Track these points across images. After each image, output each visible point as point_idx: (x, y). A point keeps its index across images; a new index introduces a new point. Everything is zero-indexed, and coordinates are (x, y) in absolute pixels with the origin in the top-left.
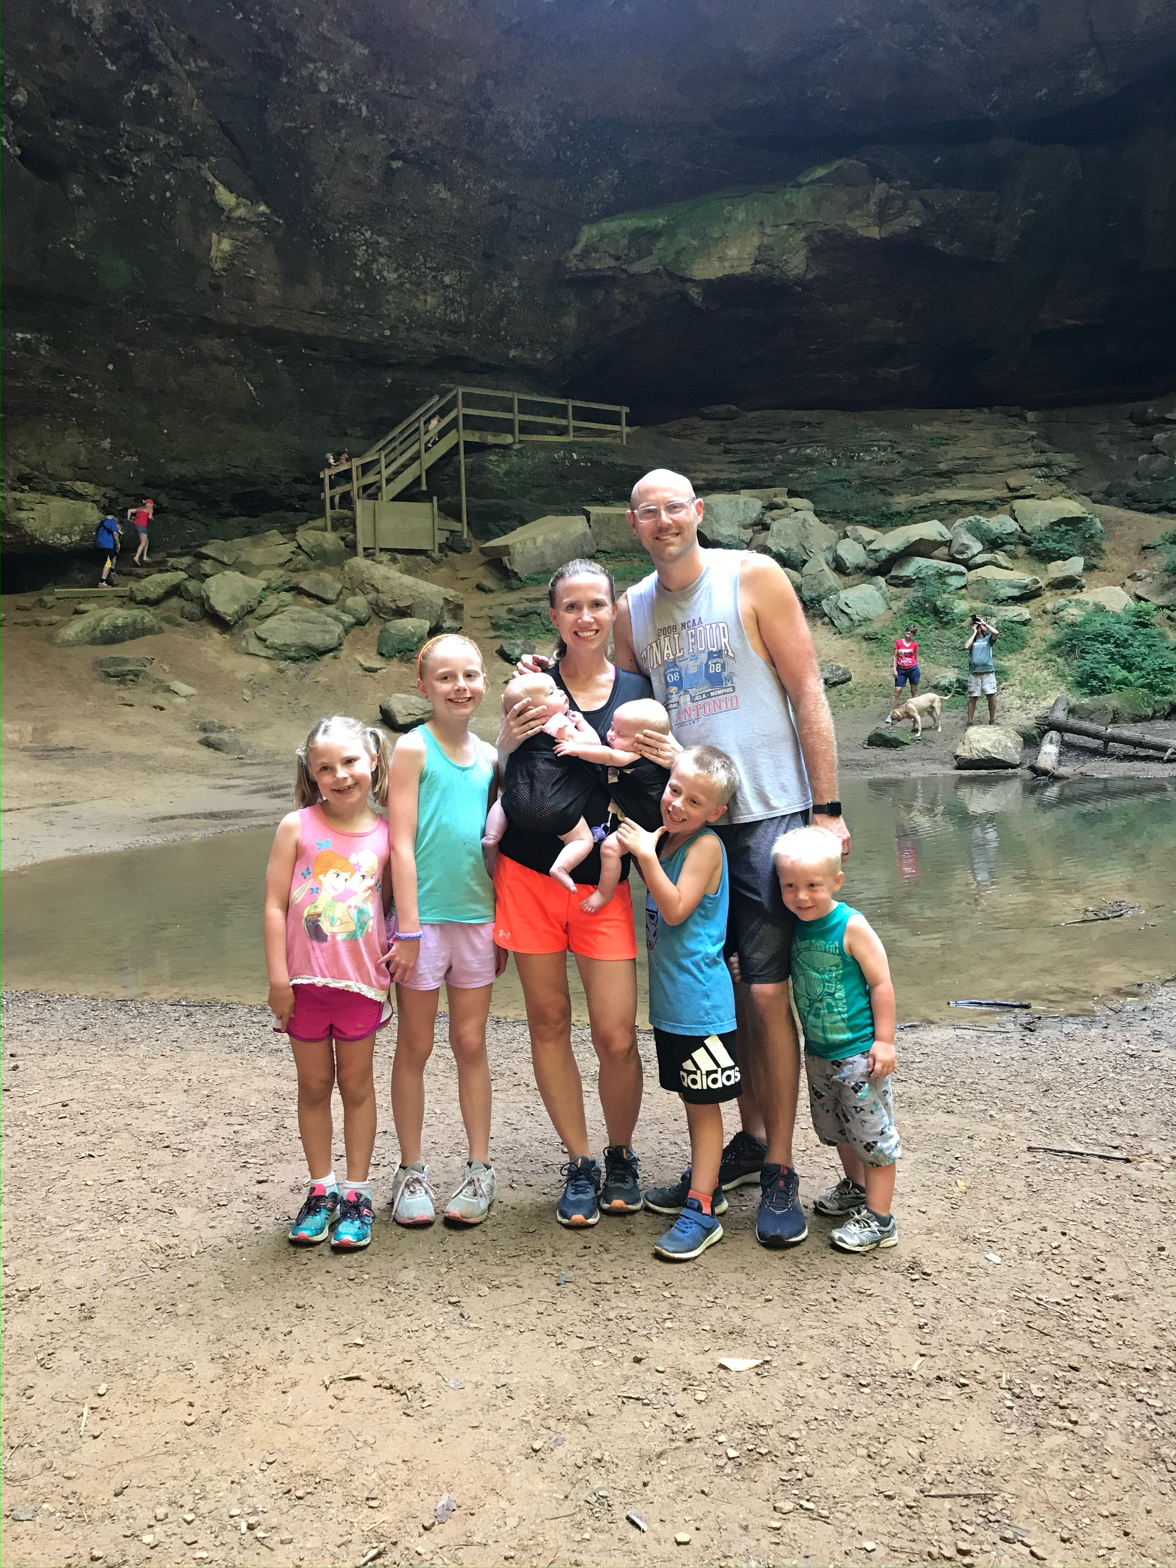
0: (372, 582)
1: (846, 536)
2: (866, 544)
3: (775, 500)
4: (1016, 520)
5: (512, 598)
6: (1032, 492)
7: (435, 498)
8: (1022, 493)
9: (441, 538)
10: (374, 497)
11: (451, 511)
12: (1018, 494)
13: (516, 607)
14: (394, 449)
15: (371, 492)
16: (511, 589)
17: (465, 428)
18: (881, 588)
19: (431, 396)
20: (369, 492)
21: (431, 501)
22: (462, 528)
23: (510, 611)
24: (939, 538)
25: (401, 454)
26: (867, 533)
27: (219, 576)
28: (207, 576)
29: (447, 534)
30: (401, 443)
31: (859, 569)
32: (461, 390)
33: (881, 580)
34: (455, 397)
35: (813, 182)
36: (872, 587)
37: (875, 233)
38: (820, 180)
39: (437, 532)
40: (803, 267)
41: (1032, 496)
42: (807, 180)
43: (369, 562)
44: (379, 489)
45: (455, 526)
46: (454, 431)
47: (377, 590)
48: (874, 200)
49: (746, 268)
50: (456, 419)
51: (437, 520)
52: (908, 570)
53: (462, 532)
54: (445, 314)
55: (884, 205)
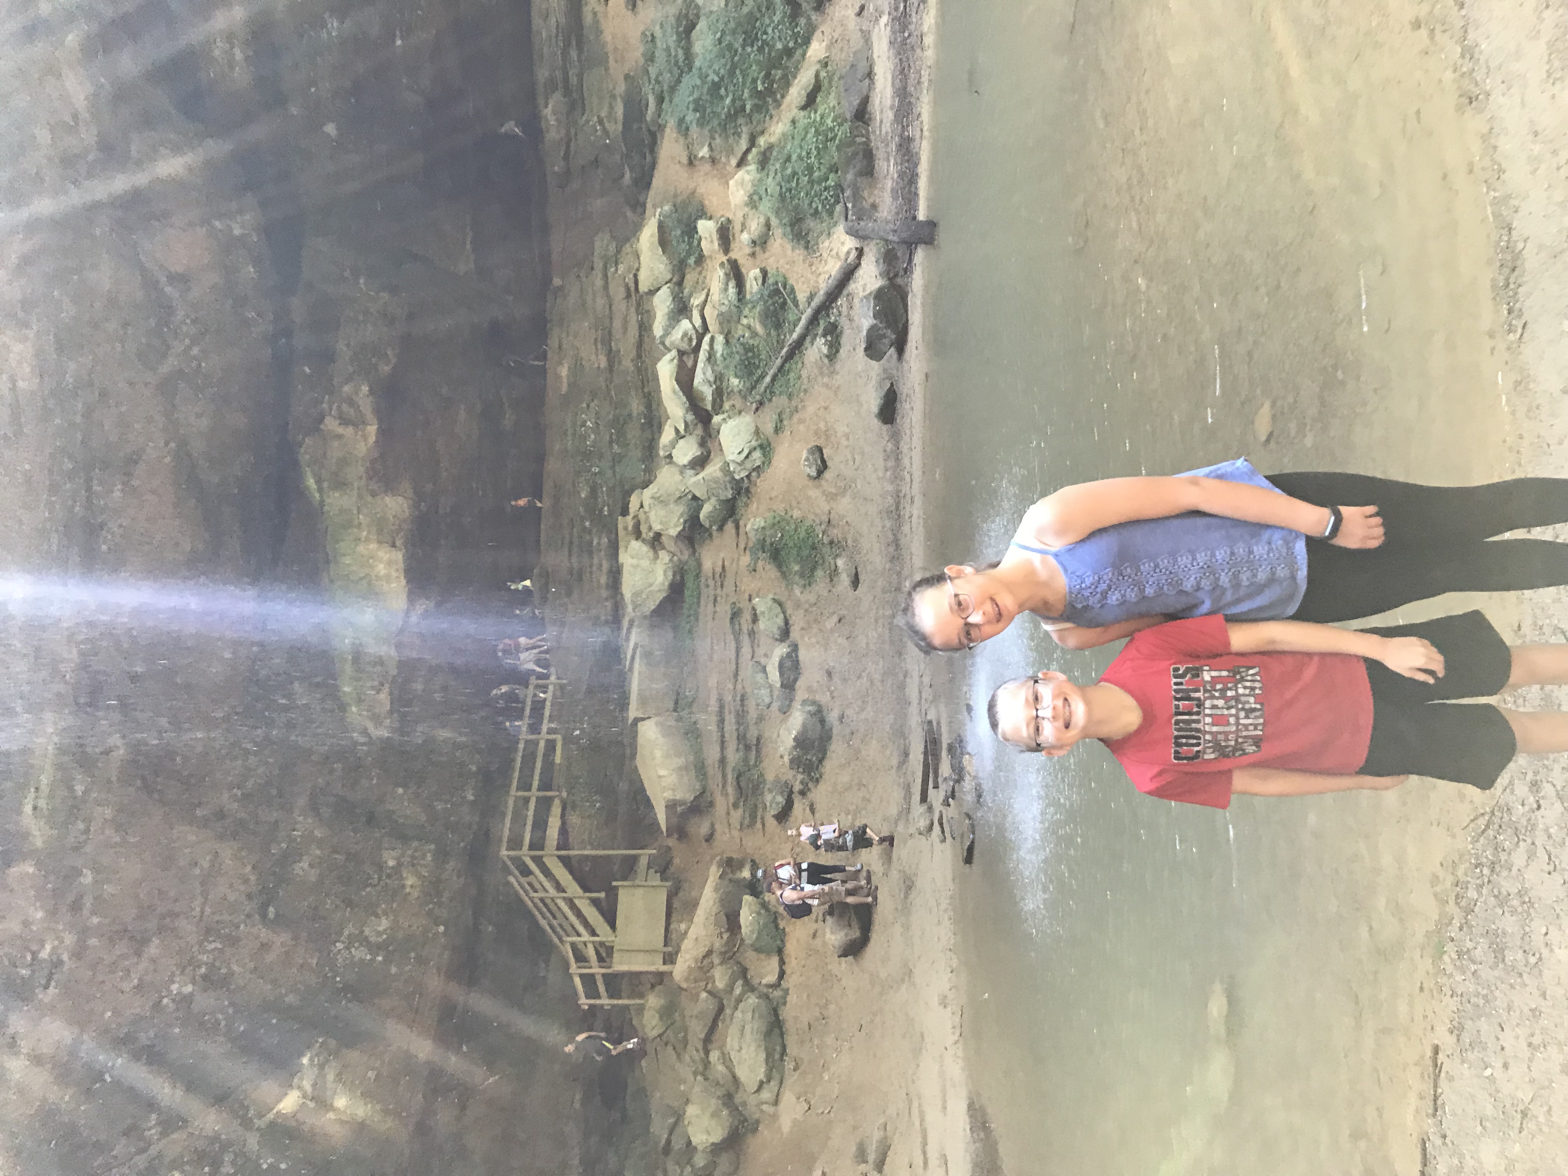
0: (700, 956)
1: (670, 456)
2: (679, 436)
3: (630, 528)
4: (659, 289)
5: (721, 804)
6: (631, 276)
7: (614, 883)
8: (632, 285)
9: (655, 880)
10: (610, 950)
11: (629, 867)
12: (633, 289)
13: (731, 800)
14: (561, 926)
15: (605, 953)
16: (711, 804)
17: (543, 850)
18: (724, 419)
19: (508, 884)
20: (604, 955)
21: (617, 888)
22: (645, 855)
23: (735, 806)
24: (676, 361)
25: (567, 919)
26: (667, 436)
27: (691, 1130)
28: (689, 1143)
29: (652, 871)
30: (554, 917)
31: (702, 443)
32: (504, 852)
33: (716, 419)
34: (511, 858)
35: (320, 490)
36: (723, 427)
37: (372, 430)
38: (318, 482)
39: (649, 883)
40: (400, 499)
41: (635, 276)
42: (317, 495)
43: (680, 960)
44: (602, 944)
45: (643, 862)
46: (544, 860)
47: (709, 953)
48: (340, 430)
49: (398, 556)
50: (533, 858)
51: (637, 882)
52: (708, 392)
53: (650, 855)
54: (425, 866)
55: (345, 421)
